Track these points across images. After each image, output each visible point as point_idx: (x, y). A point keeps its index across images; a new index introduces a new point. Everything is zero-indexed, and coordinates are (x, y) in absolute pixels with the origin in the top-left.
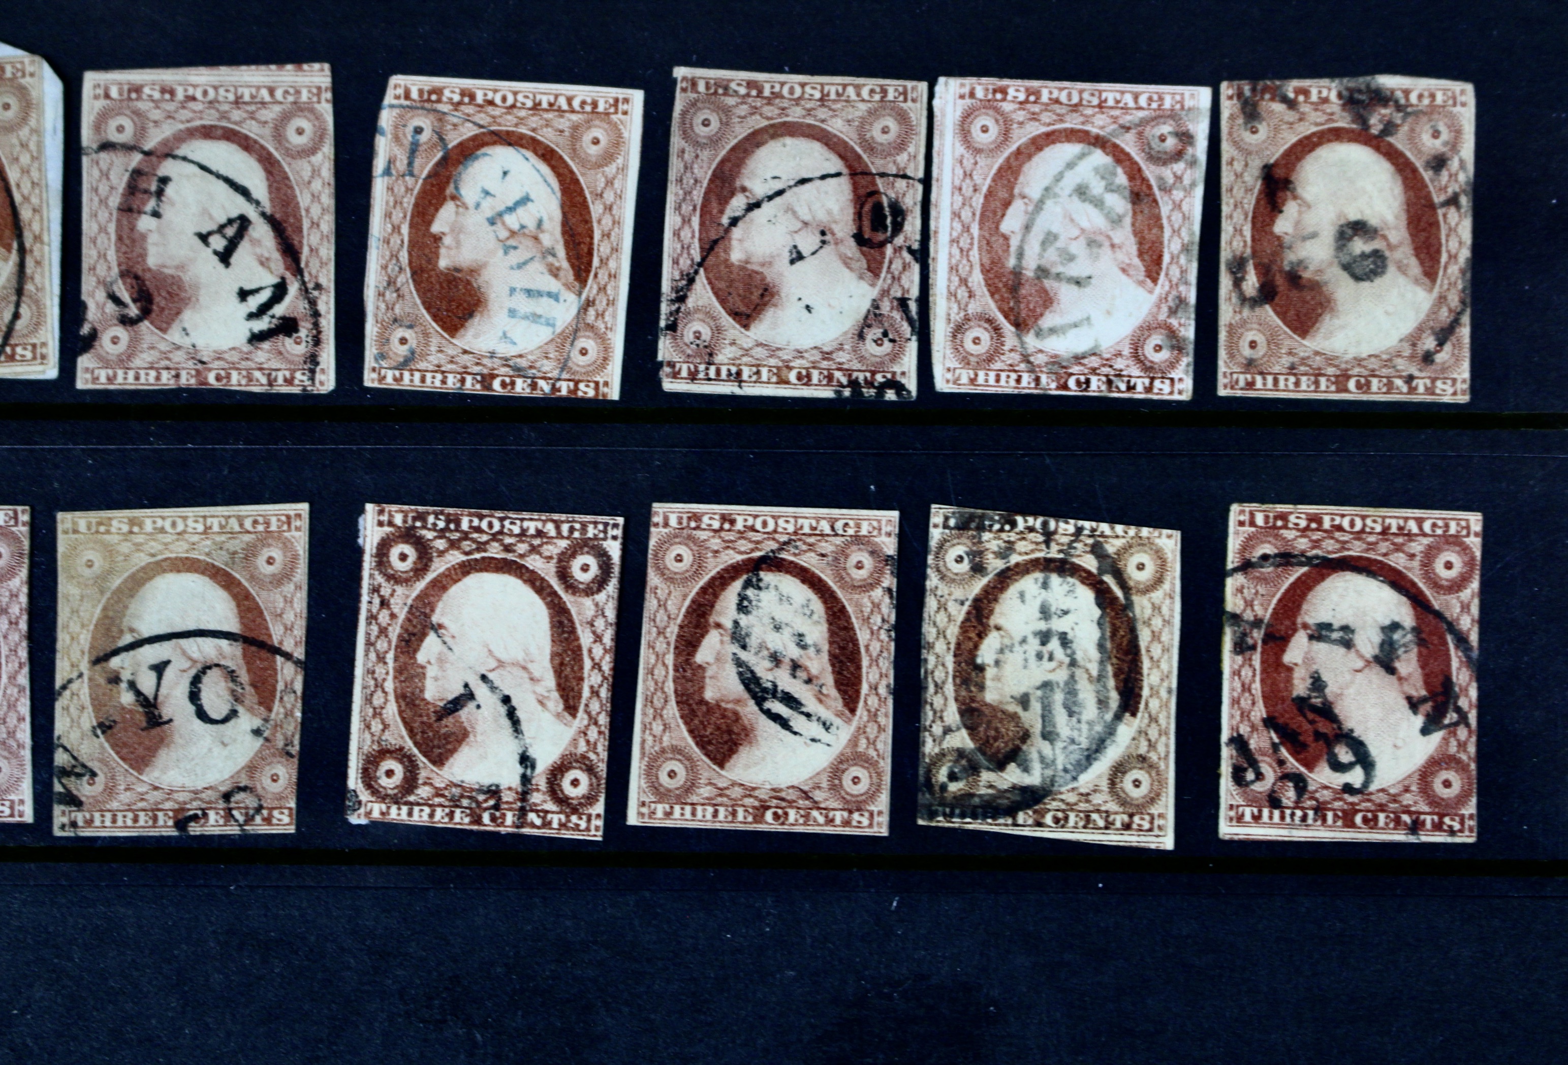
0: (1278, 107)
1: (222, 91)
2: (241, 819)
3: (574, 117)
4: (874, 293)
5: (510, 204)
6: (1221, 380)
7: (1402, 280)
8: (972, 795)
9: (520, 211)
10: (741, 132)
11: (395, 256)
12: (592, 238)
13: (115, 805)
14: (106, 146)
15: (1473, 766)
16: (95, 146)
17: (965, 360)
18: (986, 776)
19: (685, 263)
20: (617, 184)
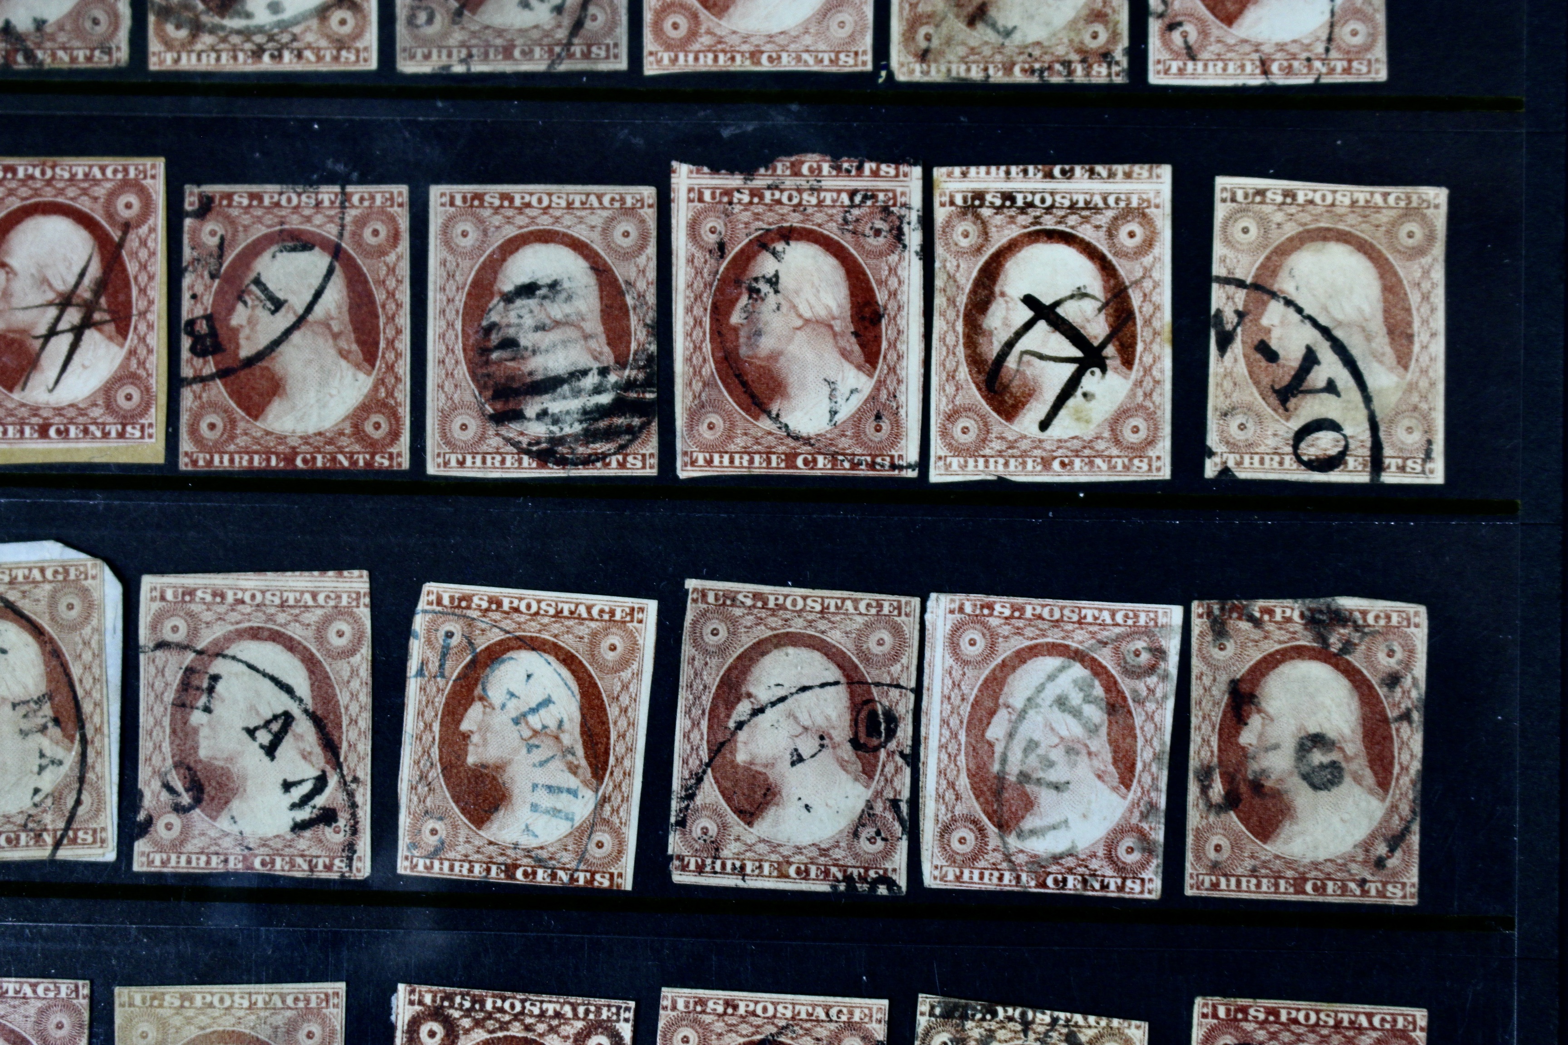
0: (1245, 625)
1: (268, 595)
3: (593, 625)
4: (868, 794)
5: (533, 705)
6: (1188, 881)
7: (1357, 790)
9: (542, 712)
10: (747, 641)
11: (427, 752)
12: (608, 738)
14: (161, 645)
16: (151, 645)
17: (952, 859)
19: (694, 763)
20: (632, 688)
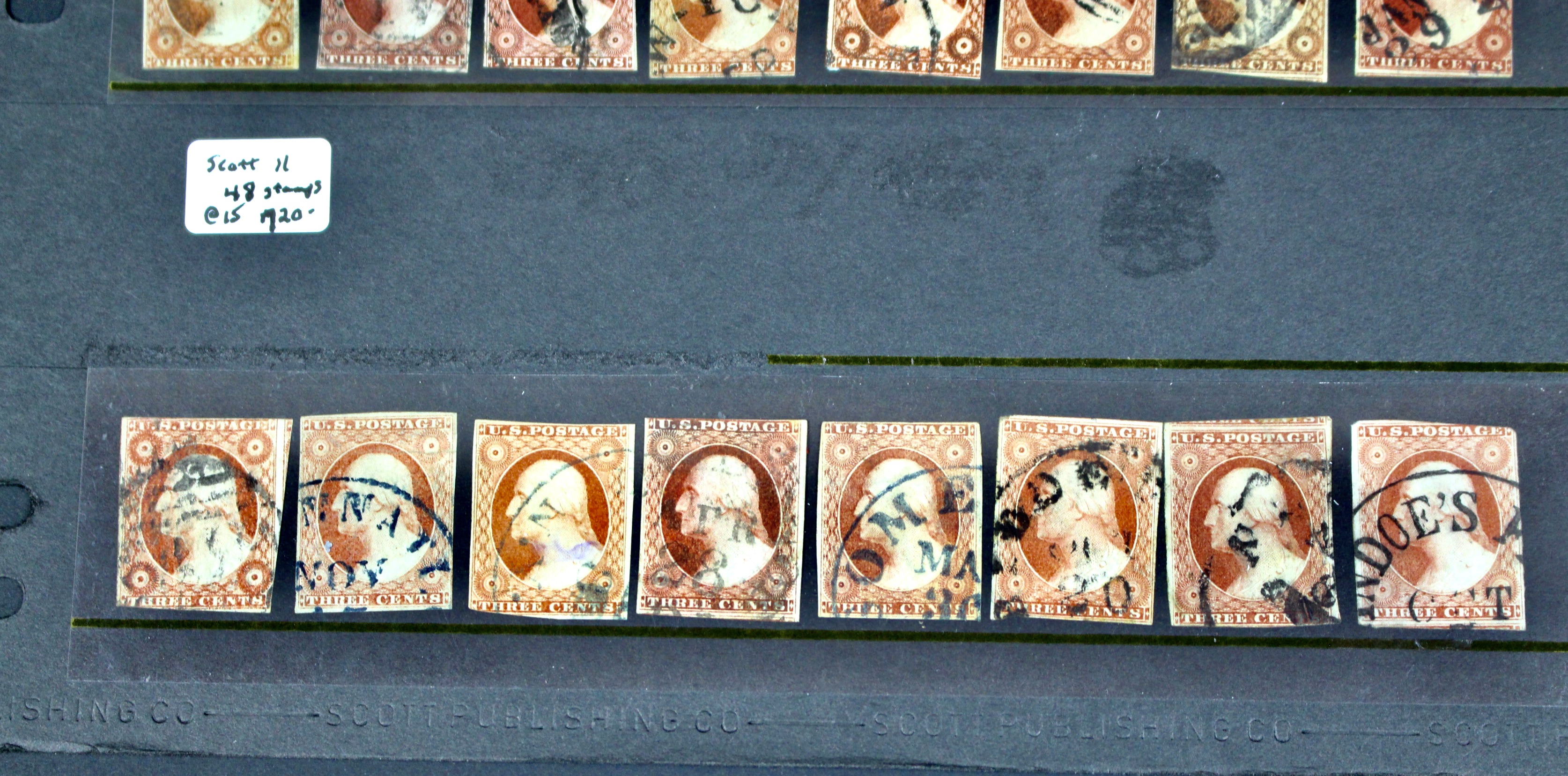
2: (762, 68)
8: (1204, 51)
13: (686, 60)
15: (1510, 32)
18: (1213, 40)
